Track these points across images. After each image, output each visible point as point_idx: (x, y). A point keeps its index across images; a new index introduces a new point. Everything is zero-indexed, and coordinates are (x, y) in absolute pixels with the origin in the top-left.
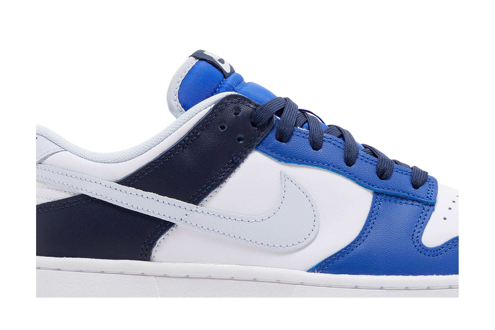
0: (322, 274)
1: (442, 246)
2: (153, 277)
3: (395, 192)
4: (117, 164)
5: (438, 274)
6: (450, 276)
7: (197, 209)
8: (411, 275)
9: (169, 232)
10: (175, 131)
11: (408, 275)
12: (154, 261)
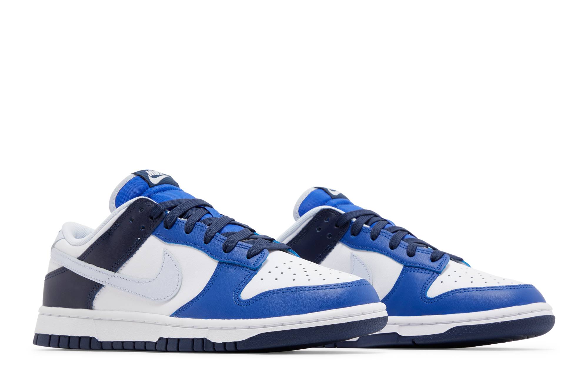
0: (177, 318)
1: (252, 299)
2: (92, 320)
3: (233, 261)
4: (80, 247)
5: (243, 318)
6: (252, 319)
7: (115, 275)
8: (227, 319)
9: (101, 290)
10: (106, 224)
11: (225, 319)
12: (95, 310)
